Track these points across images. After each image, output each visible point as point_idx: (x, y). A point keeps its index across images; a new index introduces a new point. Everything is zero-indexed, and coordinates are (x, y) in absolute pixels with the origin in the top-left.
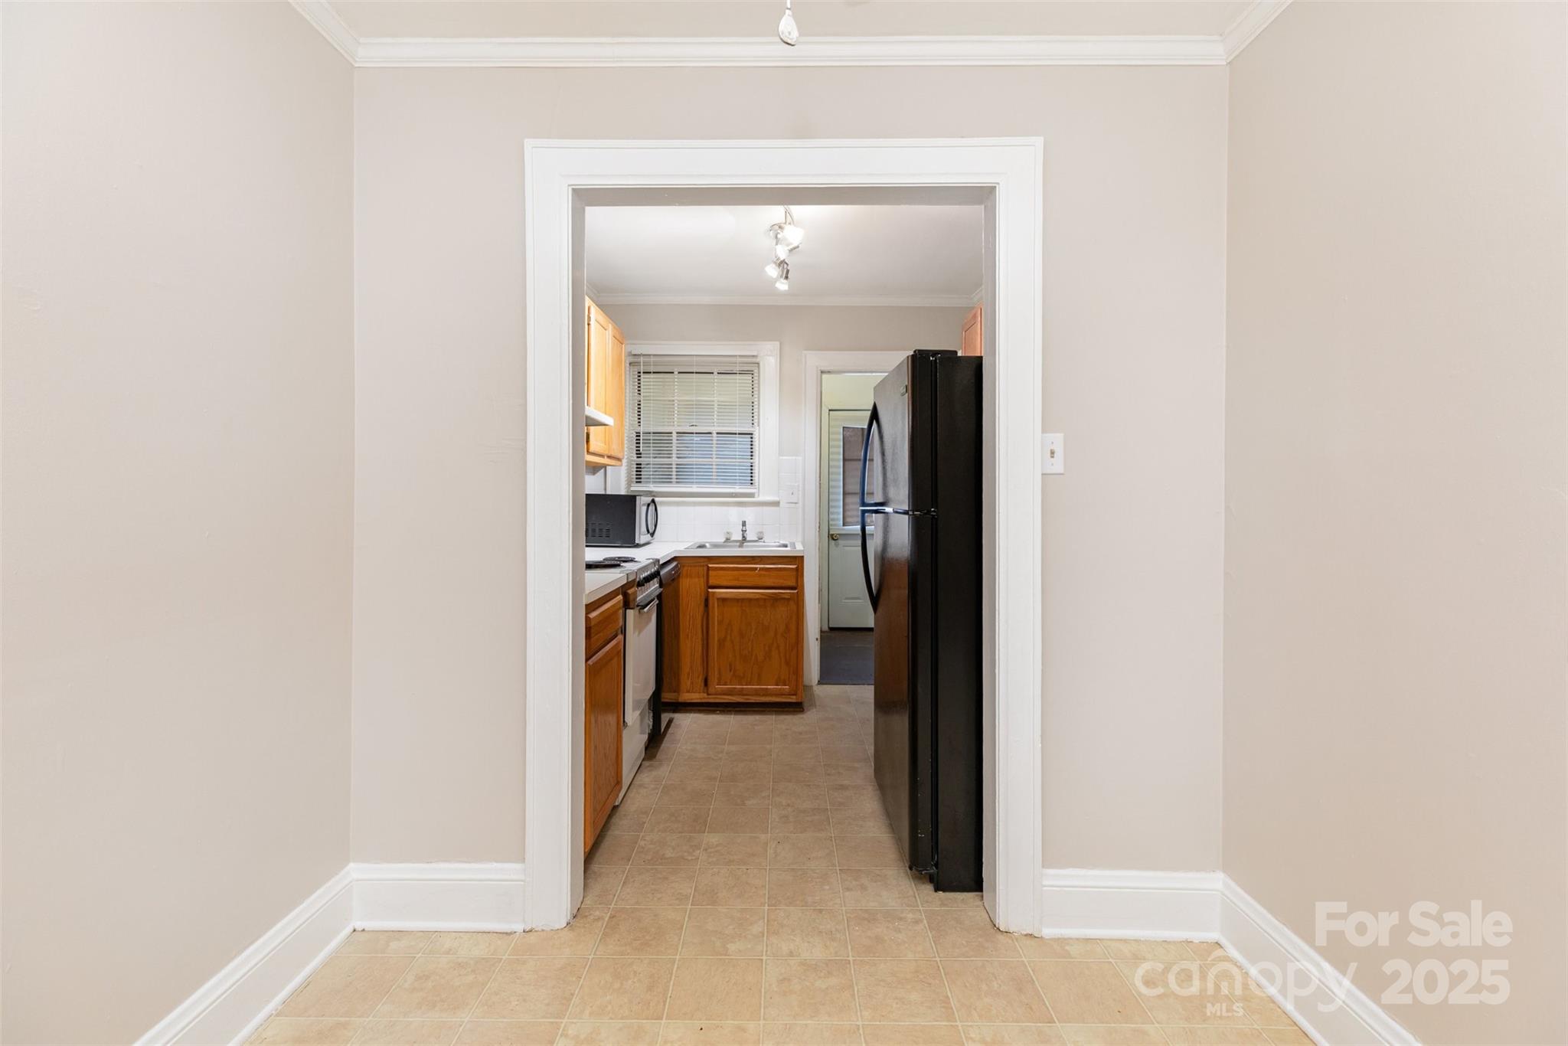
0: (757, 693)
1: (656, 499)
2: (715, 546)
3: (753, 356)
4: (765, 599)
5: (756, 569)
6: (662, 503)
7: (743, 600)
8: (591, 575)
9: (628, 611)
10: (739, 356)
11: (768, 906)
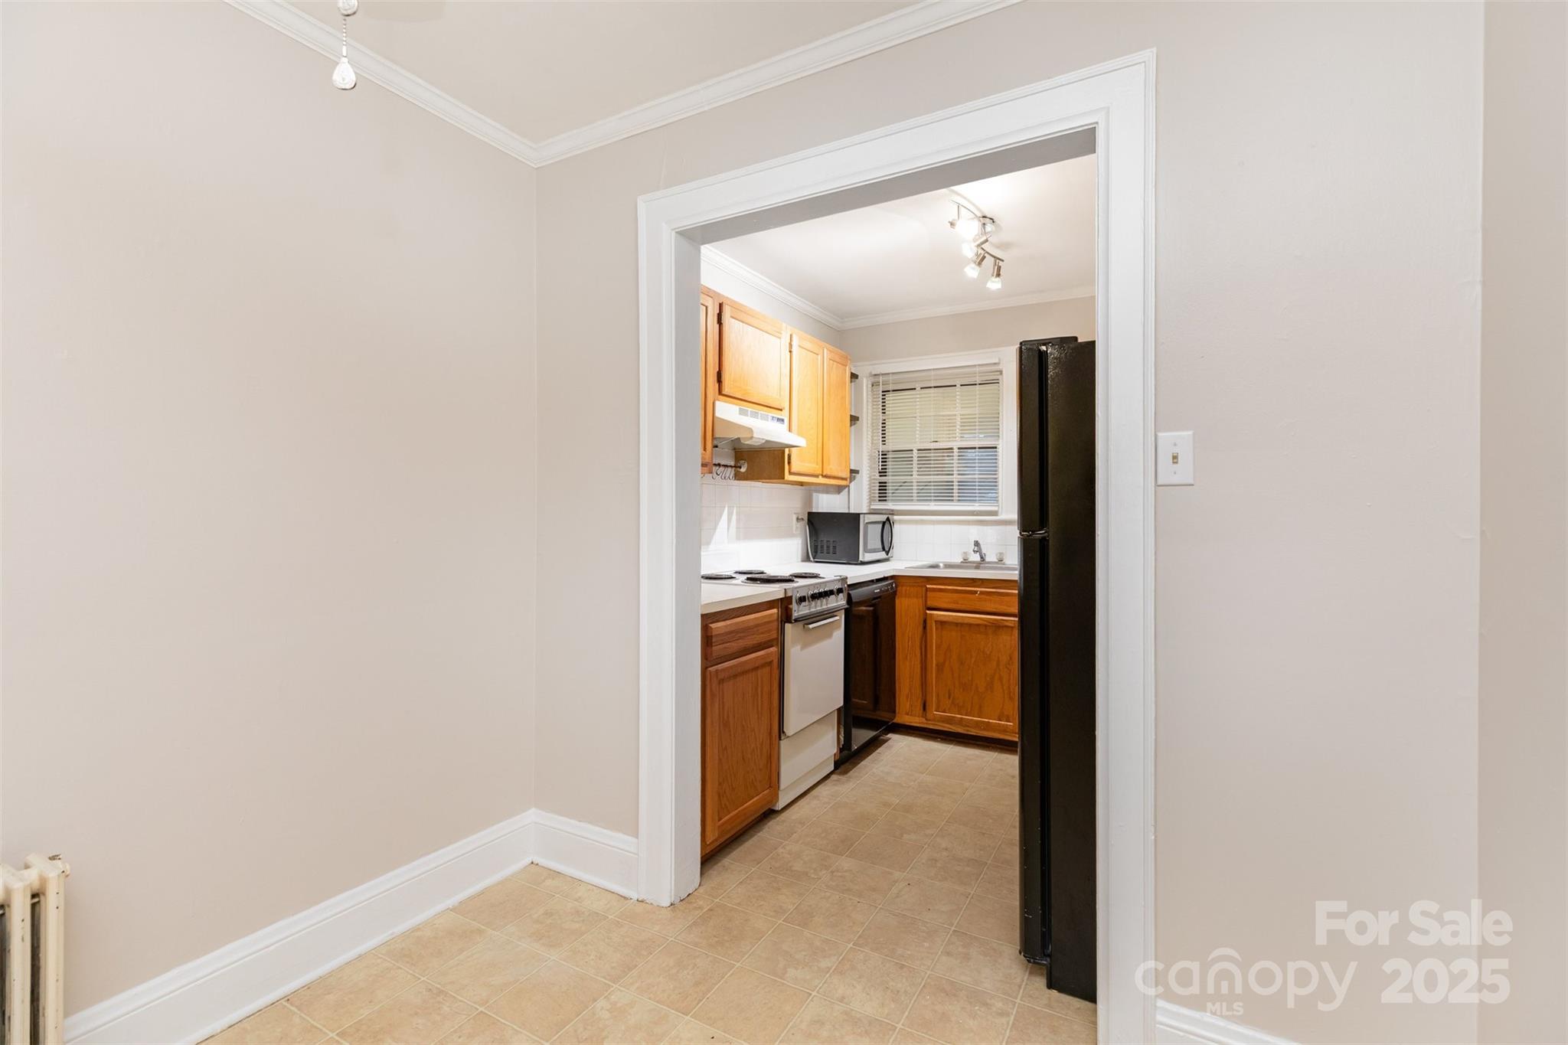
0: (977, 724)
1: (890, 516)
2: (948, 566)
3: (995, 364)
4: (986, 626)
5: (976, 592)
6: (901, 522)
7: (962, 624)
8: (707, 586)
9: (786, 625)
10: (979, 365)
11: (853, 945)
